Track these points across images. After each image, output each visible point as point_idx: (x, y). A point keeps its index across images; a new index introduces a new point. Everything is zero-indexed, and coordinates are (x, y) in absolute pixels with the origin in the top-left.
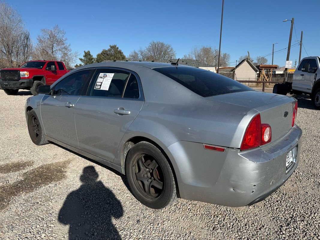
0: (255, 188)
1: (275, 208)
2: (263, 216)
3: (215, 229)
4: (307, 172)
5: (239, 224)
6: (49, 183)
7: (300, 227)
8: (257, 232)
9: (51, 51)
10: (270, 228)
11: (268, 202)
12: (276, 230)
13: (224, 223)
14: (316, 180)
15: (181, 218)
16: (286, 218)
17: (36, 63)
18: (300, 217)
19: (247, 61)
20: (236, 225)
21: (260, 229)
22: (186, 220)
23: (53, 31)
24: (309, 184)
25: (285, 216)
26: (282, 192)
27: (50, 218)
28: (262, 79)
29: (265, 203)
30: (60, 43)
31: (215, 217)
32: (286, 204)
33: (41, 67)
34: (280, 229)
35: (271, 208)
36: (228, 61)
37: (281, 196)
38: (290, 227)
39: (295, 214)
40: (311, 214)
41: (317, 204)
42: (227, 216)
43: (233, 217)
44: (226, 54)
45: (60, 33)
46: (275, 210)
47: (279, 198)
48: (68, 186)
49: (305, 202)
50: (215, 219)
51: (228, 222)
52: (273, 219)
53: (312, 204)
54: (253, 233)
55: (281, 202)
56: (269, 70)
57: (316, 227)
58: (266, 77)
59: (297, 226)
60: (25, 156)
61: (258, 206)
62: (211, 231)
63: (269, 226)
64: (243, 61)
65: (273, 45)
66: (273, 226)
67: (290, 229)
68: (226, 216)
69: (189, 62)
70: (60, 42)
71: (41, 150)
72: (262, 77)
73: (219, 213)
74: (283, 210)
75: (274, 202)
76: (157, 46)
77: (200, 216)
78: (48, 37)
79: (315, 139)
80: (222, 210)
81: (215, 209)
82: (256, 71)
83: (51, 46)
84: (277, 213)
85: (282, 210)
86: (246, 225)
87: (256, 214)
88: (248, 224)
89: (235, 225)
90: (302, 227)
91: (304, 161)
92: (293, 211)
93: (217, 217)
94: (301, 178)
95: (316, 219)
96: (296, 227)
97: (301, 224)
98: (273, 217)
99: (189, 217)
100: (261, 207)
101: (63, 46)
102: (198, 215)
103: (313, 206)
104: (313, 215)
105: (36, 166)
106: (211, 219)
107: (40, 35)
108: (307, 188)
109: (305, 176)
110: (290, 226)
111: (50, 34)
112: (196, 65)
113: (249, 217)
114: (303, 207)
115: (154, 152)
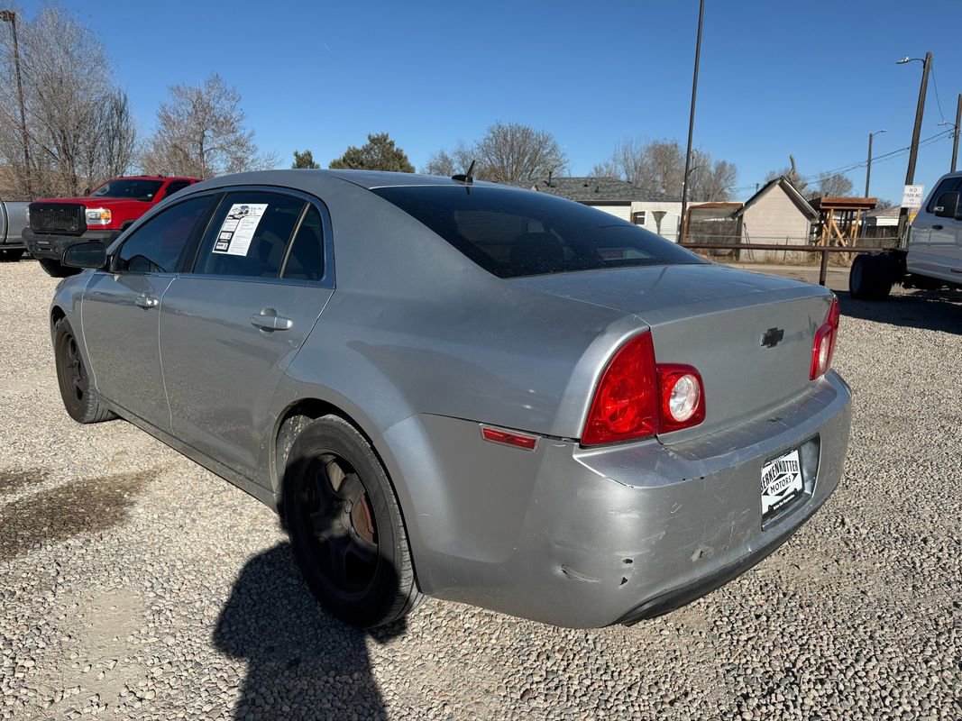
0: (630, 569)
1: (744, 637)
2: (698, 663)
3: (527, 697)
4: (887, 528)
5: (610, 684)
6: (69, 536)
7: (806, 701)
8: (660, 712)
9: (198, 151)
10: (705, 702)
11: (725, 619)
12: (722, 708)
13: (561, 678)
14: (906, 554)
15: (431, 656)
16: (767, 672)
17: (135, 184)
18: (818, 669)
19: (780, 185)
20: (600, 686)
21: (672, 703)
22: (446, 664)
23: (203, 93)
24: (878, 565)
25: (767, 665)
26: (784, 587)
27: (31, 640)
28: (828, 242)
29: (715, 622)
30: (222, 126)
31: (541, 659)
32: (783, 627)
33: (150, 195)
34: (739, 706)
35: (729, 637)
36: (732, 185)
37: (775, 600)
38: (773, 700)
39: (803, 658)
40: (857, 661)
41: (886, 629)
42: (580, 658)
43: (598, 662)
44: (724, 164)
45: (223, 99)
46: (741, 644)
47: (765, 608)
48: (123, 545)
49: (849, 624)
50: (538, 663)
51: (578, 676)
52: (728, 671)
53: (869, 630)
54: (644, 714)
55: (768, 618)
56: (849, 213)
57: (860, 703)
58: (840, 236)
59: (796, 697)
60: (31, 454)
61: (691, 630)
62: (514, 701)
63: (705, 693)
64: (769, 185)
65: (871, 135)
66: (717, 696)
67: (772, 708)
68: (577, 657)
69: (603, 188)
70: (224, 125)
71: (84, 438)
72: (827, 234)
73: (557, 648)
74: (768, 644)
75: (746, 620)
76: (509, 138)
77: (494, 652)
78: (190, 109)
79: (943, 427)
80: (570, 637)
81: (550, 634)
82: (809, 216)
83: (197, 138)
84: (745, 653)
85: (764, 644)
86: (630, 689)
87: (678, 653)
88: (639, 684)
89: (596, 686)
90: (812, 703)
91: (887, 492)
92: (798, 649)
93: (548, 658)
94: (858, 547)
95: (865, 680)
96: (793, 701)
97: (813, 691)
98: (728, 668)
99: (459, 656)
100: (700, 633)
101: (232, 137)
102: (488, 651)
103: (871, 637)
104: (859, 667)
105: (50, 485)
106: (525, 665)
107: (166, 105)
108: (869, 578)
109: (873, 539)
110: (773, 695)
111: (194, 100)
112: (626, 195)
113: (651, 663)
114: (835, 639)
115: (351, 449)
